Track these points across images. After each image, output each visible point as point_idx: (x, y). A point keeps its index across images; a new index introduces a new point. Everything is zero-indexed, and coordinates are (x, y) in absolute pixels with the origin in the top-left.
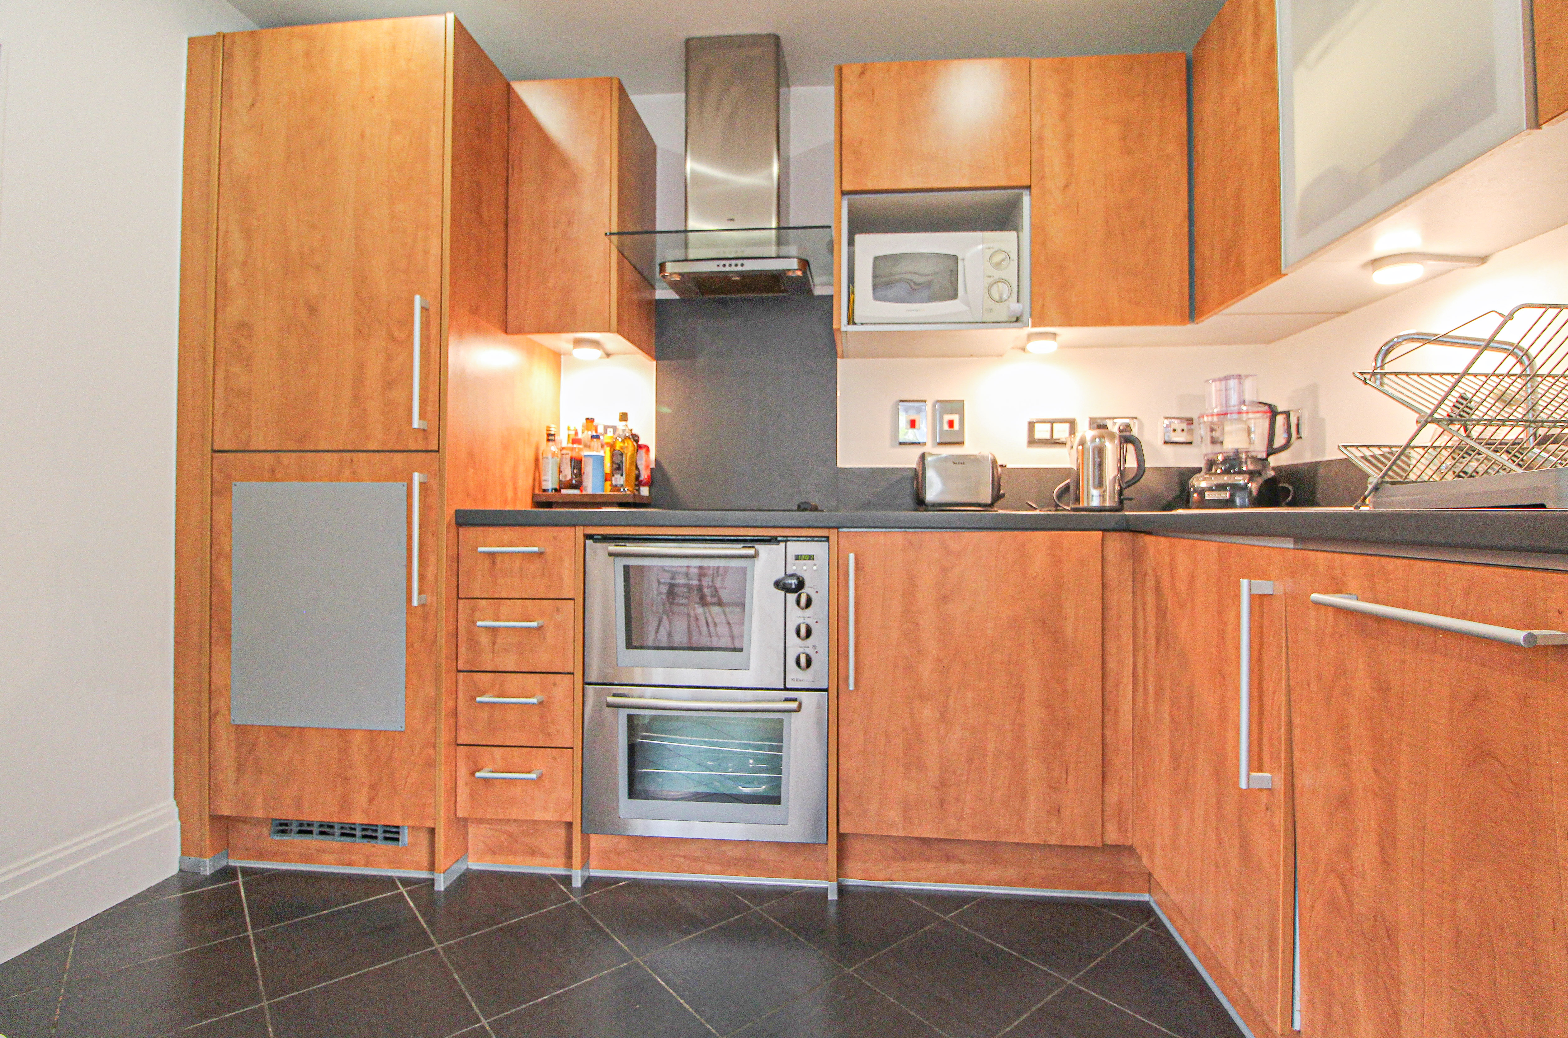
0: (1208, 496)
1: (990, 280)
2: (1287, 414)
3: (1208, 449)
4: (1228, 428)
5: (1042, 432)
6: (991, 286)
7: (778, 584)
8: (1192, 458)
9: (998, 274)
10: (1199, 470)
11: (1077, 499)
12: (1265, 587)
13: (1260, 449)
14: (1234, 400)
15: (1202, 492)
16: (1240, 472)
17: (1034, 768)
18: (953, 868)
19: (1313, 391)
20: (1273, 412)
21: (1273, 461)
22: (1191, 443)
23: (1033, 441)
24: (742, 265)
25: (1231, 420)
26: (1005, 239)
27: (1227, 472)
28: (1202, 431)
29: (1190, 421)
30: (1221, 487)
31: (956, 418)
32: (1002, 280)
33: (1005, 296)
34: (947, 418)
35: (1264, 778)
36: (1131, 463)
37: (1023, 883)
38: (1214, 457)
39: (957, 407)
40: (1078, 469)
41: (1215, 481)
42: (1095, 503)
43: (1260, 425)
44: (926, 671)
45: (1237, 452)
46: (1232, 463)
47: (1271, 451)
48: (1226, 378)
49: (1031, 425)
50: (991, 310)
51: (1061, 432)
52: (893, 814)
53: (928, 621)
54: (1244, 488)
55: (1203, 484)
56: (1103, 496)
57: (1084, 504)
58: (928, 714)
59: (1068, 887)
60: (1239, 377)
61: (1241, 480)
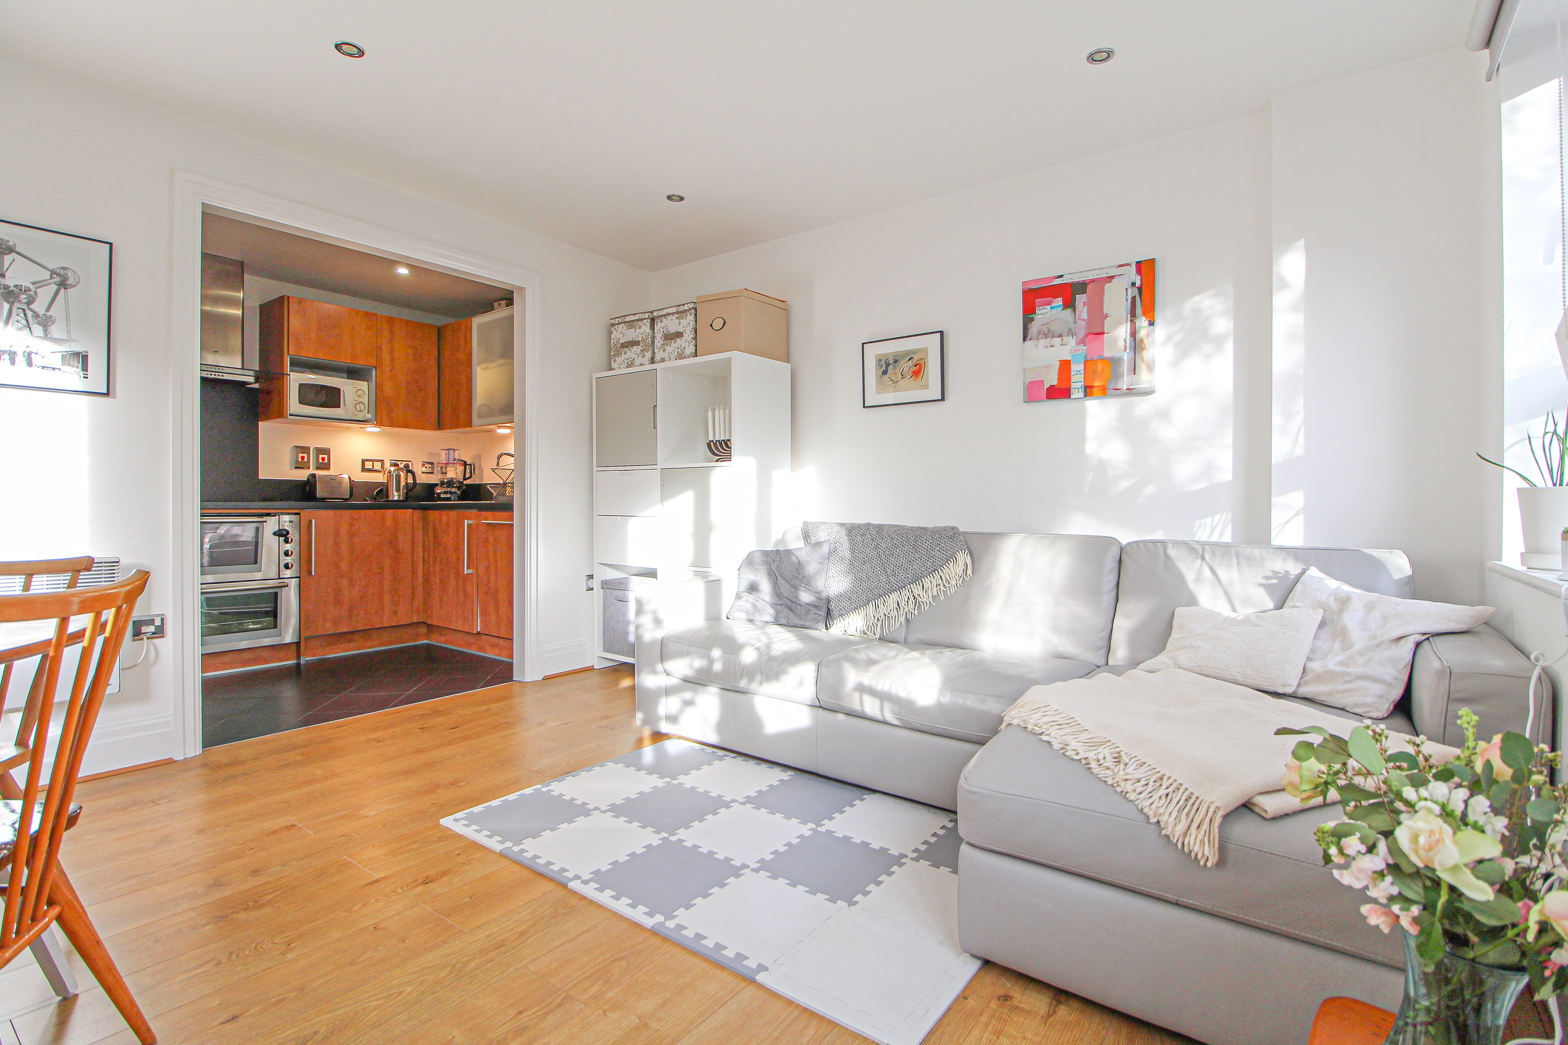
0: (442, 496)
1: (356, 402)
2: (471, 465)
3: (440, 476)
4: (448, 469)
5: (368, 465)
6: (356, 404)
7: (275, 534)
8: (433, 479)
9: (360, 400)
10: (437, 485)
11: (387, 496)
12: (471, 522)
13: (461, 478)
14: (451, 459)
15: (439, 494)
16: (453, 487)
17: (387, 598)
18: (352, 644)
19: (479, 457)
20: (465, 464)
21: (465, 482)
22: (433, 473)
23: (364, 469)
24: (223, 376)
25: (451, 467)
26: (363, 385)
27: (448, 487)
28: (437, 469)
29: (432, 464)
30: (446, 493)
31: (326, 456)
32: (361, 403)
33: (363, 409)
34: (321, 456)
35: (470, 571)
36: (410, 481)
37: (381, 645)
38: (443, 480)
39: (327, 452)
40: (388, 482)
41: (444, 490)
42: (396, 498)
43: (460, 469)
44: (343, 565)
45: (452, 479)
46: (450, 483)
47: (465, 479)
48: (449, 450)
49: (363, 462)
50: (356, 415)
51: (378, 466)
52: (328, 625)
53: (344, 547)
54: (455, 492)
55: (439, 491)
56: (399, 495)
57: (391, 499)
58: (345, 582)
59: (398, 643)
60: (454, 450)
61: (453, 490)
